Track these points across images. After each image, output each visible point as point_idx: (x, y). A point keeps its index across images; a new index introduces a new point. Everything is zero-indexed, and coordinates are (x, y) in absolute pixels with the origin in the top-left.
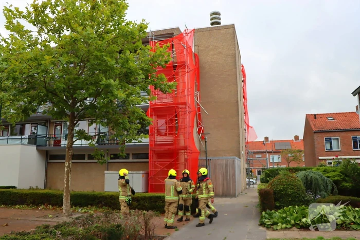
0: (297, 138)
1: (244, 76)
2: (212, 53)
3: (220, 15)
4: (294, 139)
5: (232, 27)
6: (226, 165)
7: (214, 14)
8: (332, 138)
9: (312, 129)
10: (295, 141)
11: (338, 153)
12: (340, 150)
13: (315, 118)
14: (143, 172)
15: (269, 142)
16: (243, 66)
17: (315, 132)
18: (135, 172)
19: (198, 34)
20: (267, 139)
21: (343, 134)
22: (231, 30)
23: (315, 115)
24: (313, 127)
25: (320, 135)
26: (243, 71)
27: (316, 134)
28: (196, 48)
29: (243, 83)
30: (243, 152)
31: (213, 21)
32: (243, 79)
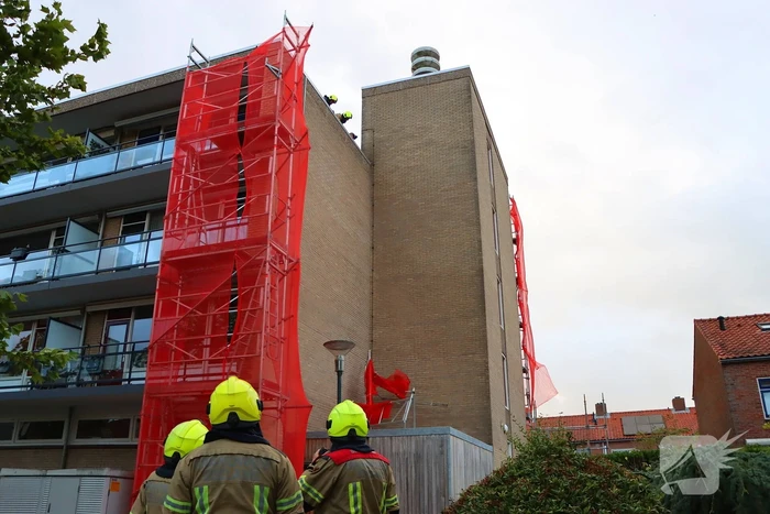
0: (679, 403)
1: (518, 225)
2: (409, 144)
3: (438, 57)
4: (671, 407)
5: (465, 75)
6: (418, 457)
7: (419, 54)
10: (674, 412)
13: (722, 328)
14: (117, 473)
15: (609, 417)
16: (513, 200)
17: (725, 364)
18: (86, 473)
19: (375, 99)
22: (460, 83)
23: (721, 319)
24: (716, 350)
25: (742, 371)
26: (514, 214)
27: (729, 369)
28: (367, 134)
29: (515, 246)
30: (506, 427)
31: (417, 71)
32: (514, 236)
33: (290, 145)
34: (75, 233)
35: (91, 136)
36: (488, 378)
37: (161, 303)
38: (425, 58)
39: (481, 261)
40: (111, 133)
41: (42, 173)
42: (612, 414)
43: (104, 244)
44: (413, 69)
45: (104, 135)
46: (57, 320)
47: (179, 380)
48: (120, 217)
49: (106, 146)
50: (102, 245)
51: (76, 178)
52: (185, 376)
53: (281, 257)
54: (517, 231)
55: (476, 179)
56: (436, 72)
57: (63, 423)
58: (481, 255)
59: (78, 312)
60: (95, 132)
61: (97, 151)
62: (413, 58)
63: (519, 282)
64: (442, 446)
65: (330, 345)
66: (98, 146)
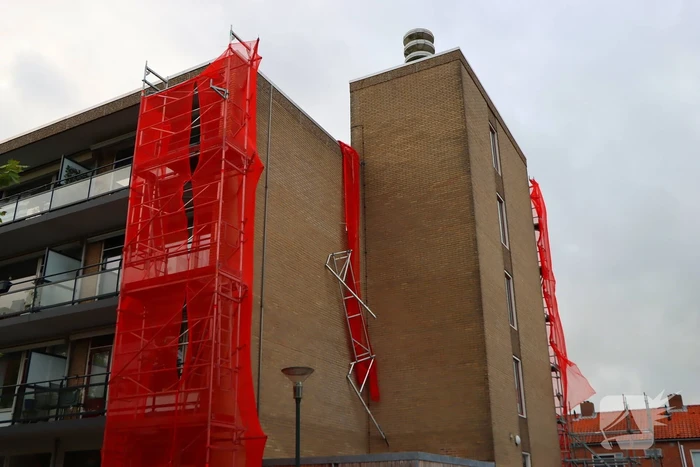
1: (541, 211)
3: (431, 39)
5: (457, 57)
7: (410, 37)
15: (686, 410)
19: (364, 92)
22: (450, 68)
26: (537, 198)
28: (356, 132)
29: (537, 233)
30: (518, 438)
31: (409, 57)
32: (536, 221)
33: (241, 166)
34: (54, 262)
35: (67, 163)
36: (487, 388)
37: (121, 337)
38: (419, 41)
39: (477, 261)
40: (89, 157)
41: (21, 203)
42: (689, 407)
43: (86, 271)
44: (406, 55)
45: (82, 159)
46: (39, 351)
47: (148, 411)
48: (101, 242)
49: (83, 171)
50: (83, 273)
51: (53, 207)
52: (154, 406)
53: (234, 284)
54: (539, 216)
55: (469, 172)
56: (431, 56)
57: (50, 454)
58: (477, 255)
59: (61, 342)
60: (70, 157)
61: (72, 178)
62: (405, 43)
63: (545, 272)
65: (287, 371)
66: (74, 171)
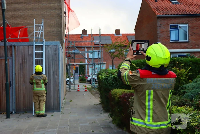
0: (118, 31)
8: (179, 25)
9: (154, 14)
10: (115, 35)
11: (185, 45)
12: (187, 41)
13: (156, 1)
15: (88, 36)
17: (159, 17)
20: (84, 32)
21: (193, 20)
24: (155, 10)
25: (165, 21)
27: (159, 20)
64: (56, 51)
